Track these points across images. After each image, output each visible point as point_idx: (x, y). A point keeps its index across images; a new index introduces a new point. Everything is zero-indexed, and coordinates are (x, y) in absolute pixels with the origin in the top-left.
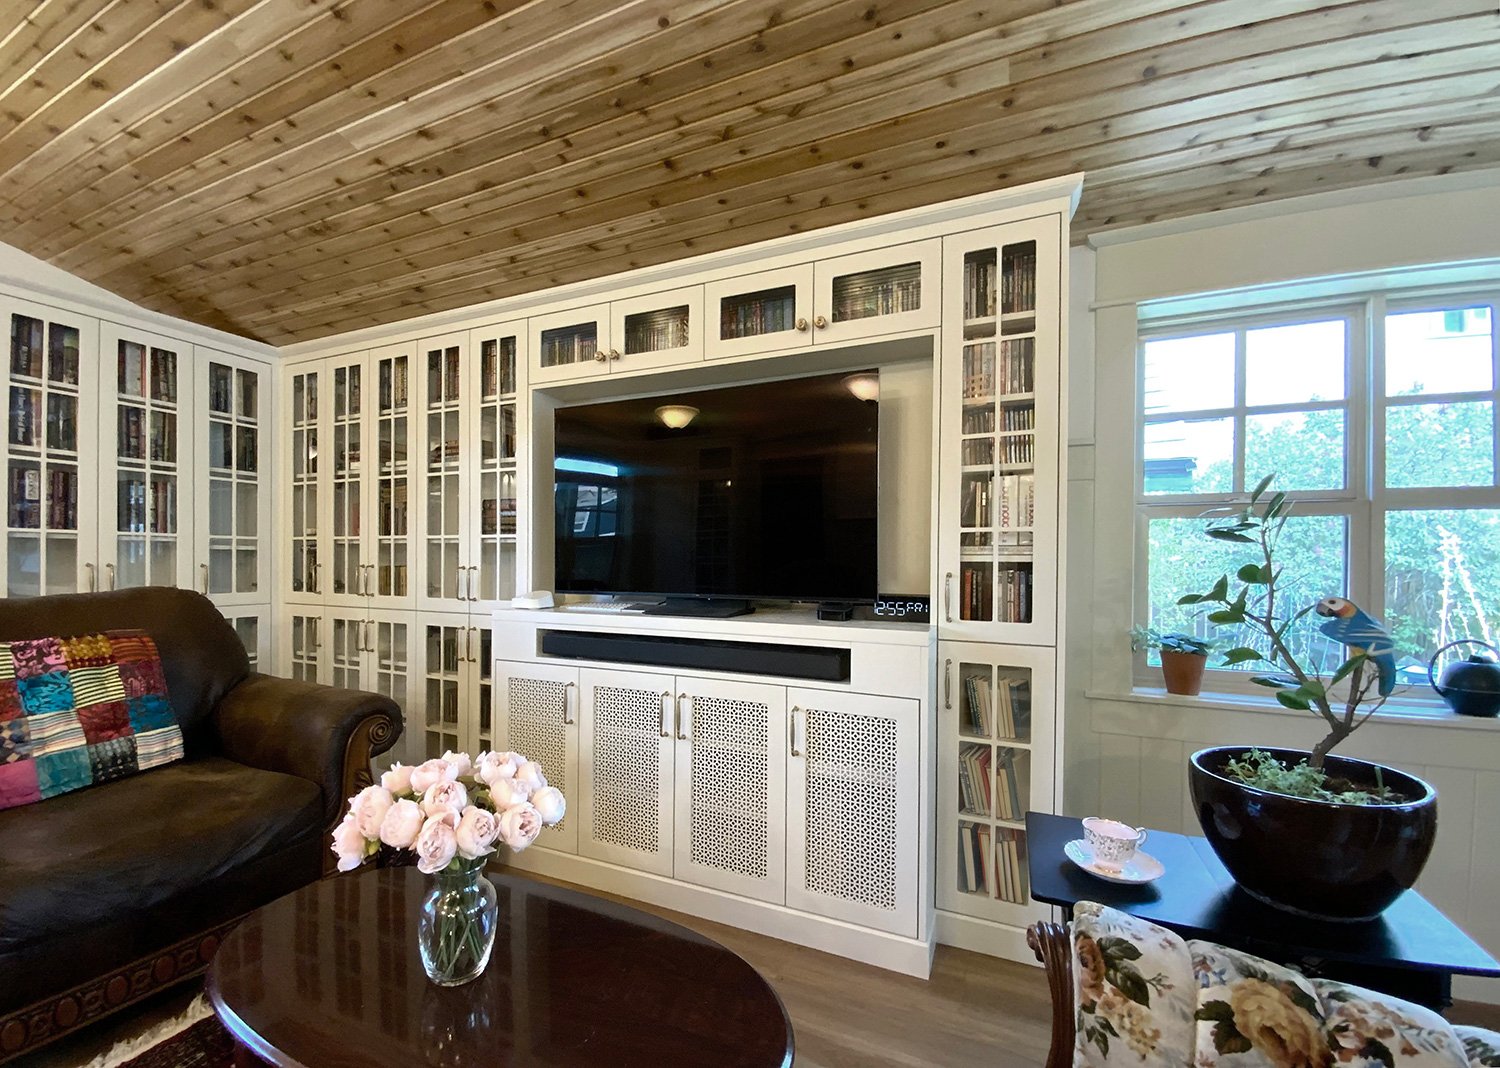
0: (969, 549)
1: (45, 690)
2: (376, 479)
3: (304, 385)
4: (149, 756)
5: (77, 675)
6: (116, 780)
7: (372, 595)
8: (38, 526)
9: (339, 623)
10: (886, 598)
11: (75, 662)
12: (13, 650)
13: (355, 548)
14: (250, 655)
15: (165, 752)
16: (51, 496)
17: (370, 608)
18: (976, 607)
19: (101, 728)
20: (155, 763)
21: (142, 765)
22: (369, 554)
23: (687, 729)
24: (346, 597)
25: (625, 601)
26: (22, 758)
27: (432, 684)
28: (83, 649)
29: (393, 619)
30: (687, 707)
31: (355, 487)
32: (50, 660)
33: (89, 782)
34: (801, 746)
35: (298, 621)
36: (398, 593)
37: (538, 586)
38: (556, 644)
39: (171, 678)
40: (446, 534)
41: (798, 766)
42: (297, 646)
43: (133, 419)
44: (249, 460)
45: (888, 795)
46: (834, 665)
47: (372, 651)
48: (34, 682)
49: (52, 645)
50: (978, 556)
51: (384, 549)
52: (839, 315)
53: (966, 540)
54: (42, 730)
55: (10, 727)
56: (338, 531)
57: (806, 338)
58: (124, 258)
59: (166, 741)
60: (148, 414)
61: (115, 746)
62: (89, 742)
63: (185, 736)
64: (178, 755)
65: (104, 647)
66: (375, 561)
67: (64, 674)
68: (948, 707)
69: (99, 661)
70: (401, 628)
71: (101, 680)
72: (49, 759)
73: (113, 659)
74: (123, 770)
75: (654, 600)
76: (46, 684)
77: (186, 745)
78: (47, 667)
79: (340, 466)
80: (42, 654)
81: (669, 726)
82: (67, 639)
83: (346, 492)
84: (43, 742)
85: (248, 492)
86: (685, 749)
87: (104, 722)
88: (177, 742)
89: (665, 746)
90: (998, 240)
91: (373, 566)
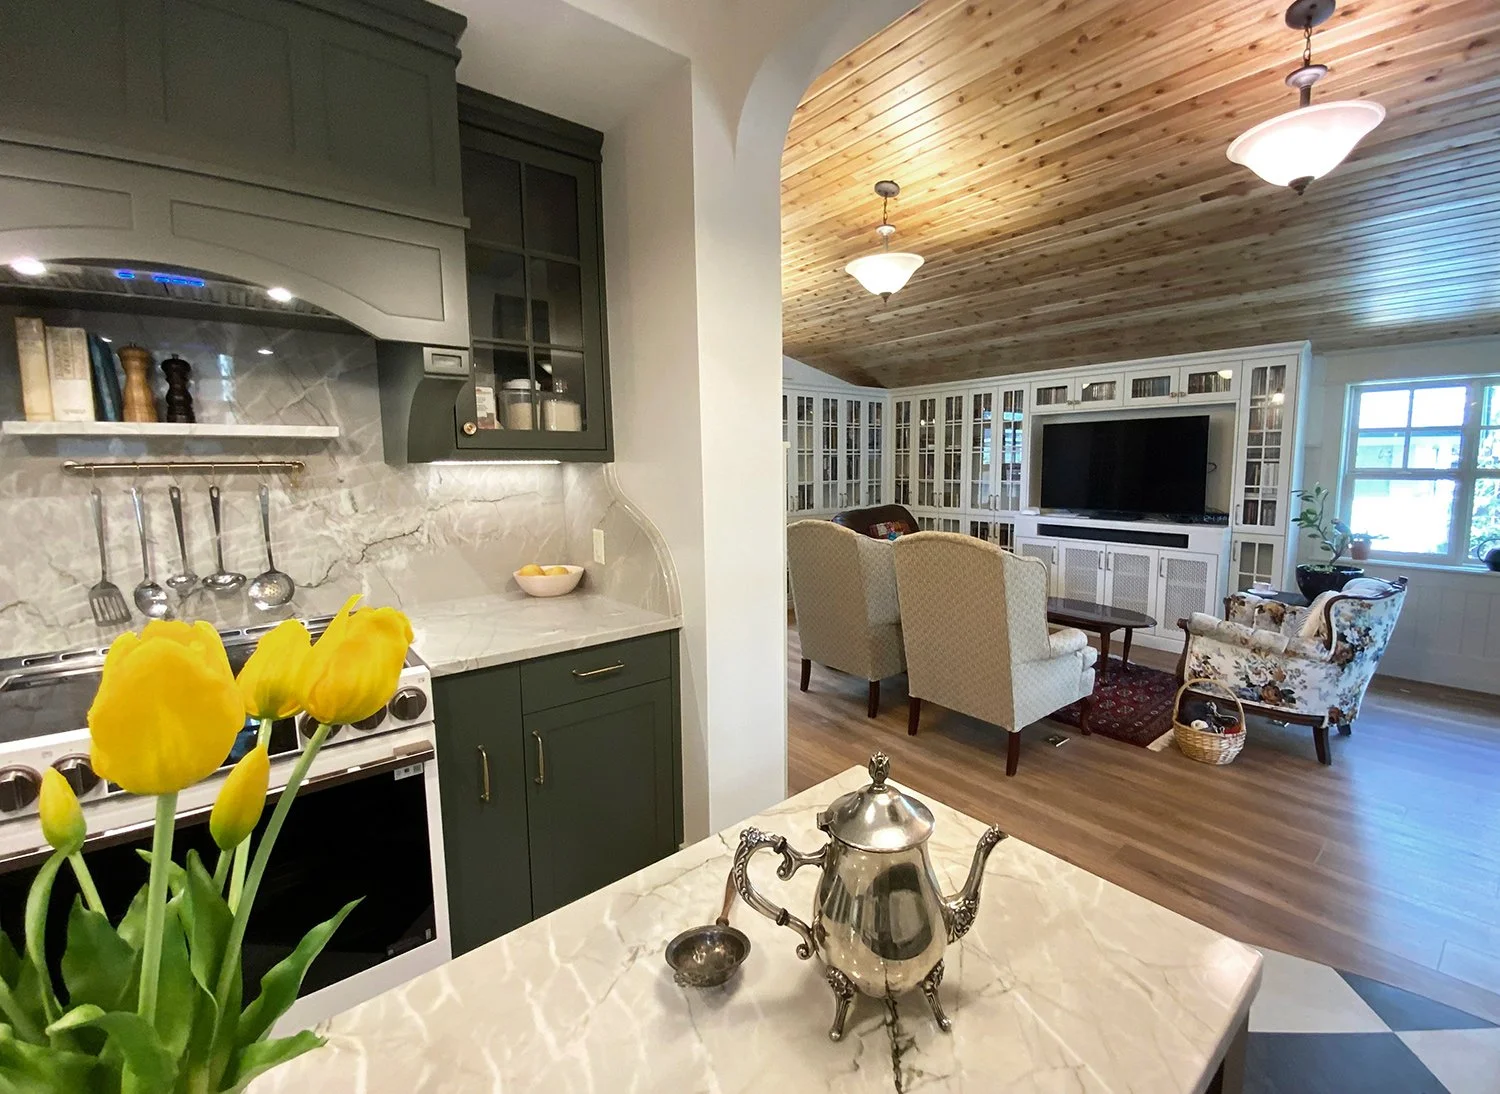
0: (1249, 494)
2: (943, 452)
3: (902, 407)
7: (940, 507)
9: (922, 519)
10: (1208, 514)
13: (931, 485)
17: (939, 513)
18: (1250, 518)
22: (939, 488)
23: (1111, 566)
24: (926, 508)
25: (1076, 512)
29: (952, 517)
30: (1111, 557)
31: (931, 457)
34: (1164, 573)
36: (955, 506)
37: (1032, 504)
38: (1045, 530)
40: (981, 480)
41: (1163, 582)
45: (1203, 593)
46: (1181, 541)
50: (1252, 497)
51: (947, 485)
52: (1192, 390)
53: (1247, 490)
56: (922, 477)
57: (1175, 400)
60: (853, 430)
66: (942, 491)
68: (1234, 560)
70: (957, 522)
75: (1091, 512)
79: (923, 446)
81: (1103, 565)
83: (926, 459)
86: (1110, 575)
89: (1100, 573)
90: (1268, 364)
91: (941, 494)
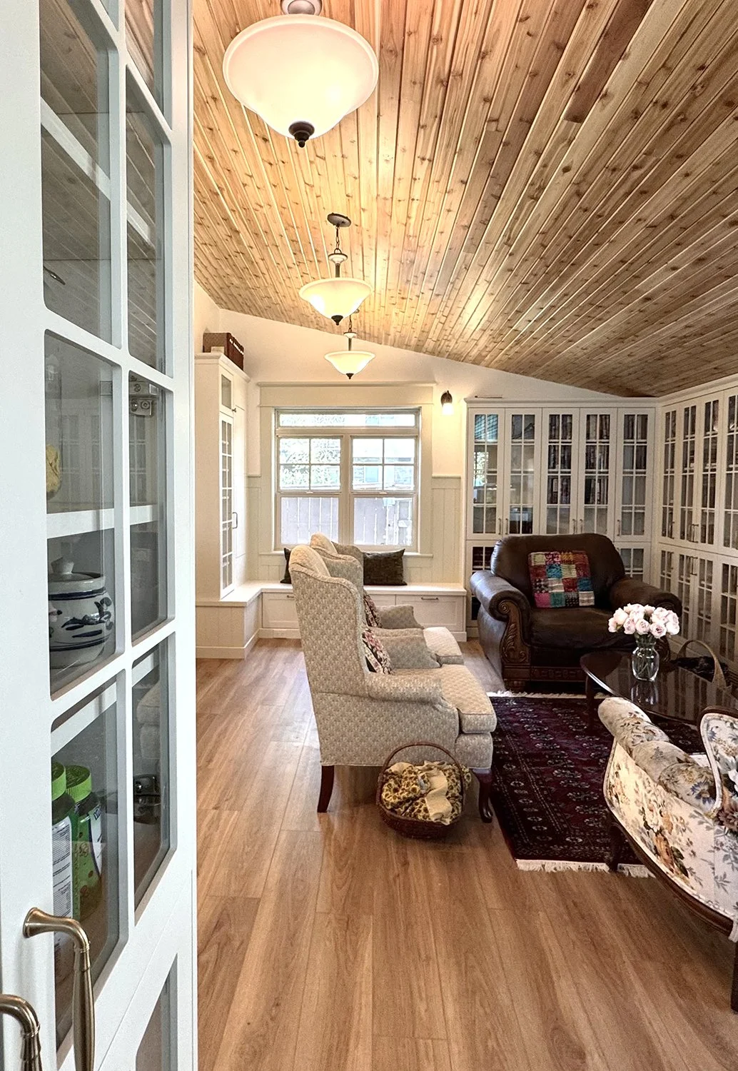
1: (554, 570)
2: (702, 474)
3: (670, 417)
4: (583, 601)
5: (563, 566)
6: (571, 607)
7: (697, 542)
8: (557, 503)
9: (682, 557)
11: (562, 562)
12: (546, 555)
13: (690, 513)
14: (626, 569)
15: (588, 601)
16: (562, 490)
17: (697, 550)
19: (569, 587)
20: (585, 604)
21: (581, 604)
22: (697, 519)
24: (685, 542)
26: (547, 592)
27: (724, 598)
28: (565, 557)
29: (707, 557)
31: (692, 478)
32: (555, 560)
33: (564, 605)
35: (663, 552)
36: (710, 543)
39: (593, 573)
40: (734, 509)
42: (663, 568)
43: (592, 450)
44: (642, 464)
47: (696, 575)
48: (551, 567)
49: (556, 554)
51: (704, 515)
54: (552, 584)
55: (544, 581)
56: (684, 504)
58: (588, 379)
59: (589, 597)
60: (598, 448)
61: (572, 595)
62: (565, 591)
63: (595, 596)
64: (592, 603)
65: (571, 557)
66: (699, 523)
67: (559, 565)
69: (569, 562)
70: (710, 563)
71: (570, 569)
72: (553, 594)
73: (575, 562)
74: (573, 604)
76: (554, 568)
77: (596, 600)
78: (554, 562)
79: (685, 465)
80: (553, 558)
82: (561, 553)
83: (688, 481)
84: (552, 588)
85: (641, 481)
87: (571, 585)
88: (592, 598)
91: (698, 525)
